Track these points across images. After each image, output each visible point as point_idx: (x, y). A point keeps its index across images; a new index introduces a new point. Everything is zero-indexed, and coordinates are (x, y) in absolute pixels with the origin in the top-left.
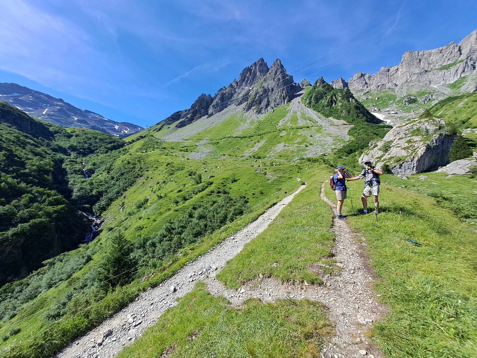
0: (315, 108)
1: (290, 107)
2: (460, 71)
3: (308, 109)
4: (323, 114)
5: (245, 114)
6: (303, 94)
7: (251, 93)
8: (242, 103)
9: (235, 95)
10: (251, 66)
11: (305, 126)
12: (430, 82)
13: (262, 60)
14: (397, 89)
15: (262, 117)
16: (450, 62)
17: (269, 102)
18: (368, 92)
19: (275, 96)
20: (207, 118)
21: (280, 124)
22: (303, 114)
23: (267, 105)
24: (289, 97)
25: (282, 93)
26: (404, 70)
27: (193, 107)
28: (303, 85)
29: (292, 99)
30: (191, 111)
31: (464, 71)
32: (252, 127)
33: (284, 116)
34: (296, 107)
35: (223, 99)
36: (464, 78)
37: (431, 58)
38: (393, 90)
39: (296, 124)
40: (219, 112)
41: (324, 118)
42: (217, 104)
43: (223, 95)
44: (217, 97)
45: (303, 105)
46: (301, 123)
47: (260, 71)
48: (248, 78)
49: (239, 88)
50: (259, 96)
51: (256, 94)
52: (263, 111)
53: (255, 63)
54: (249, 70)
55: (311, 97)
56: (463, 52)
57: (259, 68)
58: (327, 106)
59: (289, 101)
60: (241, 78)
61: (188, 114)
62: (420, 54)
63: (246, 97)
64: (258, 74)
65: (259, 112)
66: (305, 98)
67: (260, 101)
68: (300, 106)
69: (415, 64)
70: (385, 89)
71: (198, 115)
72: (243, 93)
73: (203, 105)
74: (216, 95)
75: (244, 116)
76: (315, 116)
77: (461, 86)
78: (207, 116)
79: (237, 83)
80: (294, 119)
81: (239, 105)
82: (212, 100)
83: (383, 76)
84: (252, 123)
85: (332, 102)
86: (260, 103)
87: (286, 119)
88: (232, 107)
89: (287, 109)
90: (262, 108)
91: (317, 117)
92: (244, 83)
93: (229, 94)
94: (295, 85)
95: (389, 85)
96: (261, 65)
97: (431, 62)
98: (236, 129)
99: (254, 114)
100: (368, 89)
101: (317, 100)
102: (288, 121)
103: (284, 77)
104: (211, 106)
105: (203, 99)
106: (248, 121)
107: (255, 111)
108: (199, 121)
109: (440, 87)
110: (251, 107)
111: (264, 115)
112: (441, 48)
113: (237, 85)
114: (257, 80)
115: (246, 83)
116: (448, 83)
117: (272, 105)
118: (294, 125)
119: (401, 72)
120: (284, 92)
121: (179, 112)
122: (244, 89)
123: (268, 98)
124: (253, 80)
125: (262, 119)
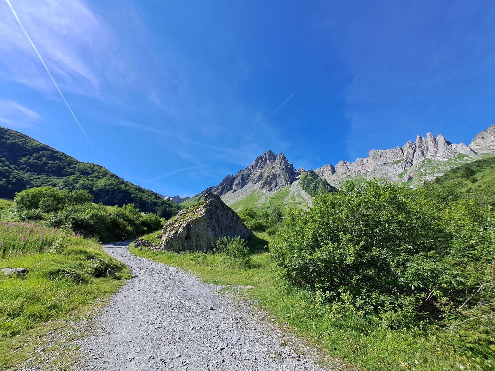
0: (307, 190)
1: (291, 188)
2: (404, 166)
3: (302, 190)
4: (310, 194)
5: (261, 191)
6: (300, 178)
7: (264, 176)
8: (257, 183)
9: (252, 176)
10: (263, 156)
11: (299, 202)
12: (388, 171)
13: (271, 151)
14: (368, 174)
15: (273, 193)
16: (398, 159)
17: (277, 183)
18: (349, 175)
19: (281, 179)
20: (233, 193)
21: (285, 200)
22: (299, 194)
23: (276, 186)
24: (290, 181)
25: (286, 178)
26: (372, 162)
27: (221, 184)
28: (300, 171)
29: (293, 182)
30: (220, 187)
31: (406, 166)
32: (267, 201)
33: (287, 195)
34: (295, 189)
35: (243, 179)
36: (406, 170)
37: (387, 155)
38: (365, 175)
39: (294, 201)
40: (241, 188)
41: (311, 197)
42: (239, 183)
43: (243, 176)
44: (238, 177)
45: (299, 187)
46: (297, 201)
47: (269, 159)
48: (261, 163)
49: (254, 170)
50: (270, 179)
51: (268, 178)
52: (273, 190)
53: (265, 153)
54: (261, 158)
55: (304, 183)
56: (405, 153)
57: (268, 157)
58: (313, 189)
59: (291, 183)
60: (255, 163)
61: (218, 189)
62: (380, 152)
63: (260, 178)
64: (267, 161)
65: (271, 190)
66: (301, 182)
67: (271, 182)
68: (298, 188)
69: (378, 158)
70: (360, 174)
71: (225, 190)
72: (258, 174)
73: (228, 183)
74: (237, 176)
75: (260, 193)
76: (306, 196)
77: (403, 177)
78: (232, 191)
79: (252, 166)
80: (293, 198)
81: (255, 183)
82: (234, 179)
83: (358, 164)
84: (267, 198)
85: (316, 187)
86: (271, 184)
87: (288, 197)
88: (250, 184)
89: (289, 190)
90: (272, 187)
91: (306, 197)
92: (257, 167)
93: (247, 175)
94: (294, 171)
95: (363, 171)
96: (270, 155)
97: (387, 158)
98: (257, 203)
99: (267, 192)
100: (350, 173)
101: (308, 185)
102: (290, 198)
103: (286, 167)
104: (234, 184)
105: (228, 179)
106: (264, 197)
107: (268, 189)
108: (226, 195)
109: (394, 175)
110: (265, 186)
111: (274, 192)
112: (392, 150)
113: (252, 168)
114: (267, 166)
115: (259, 167)
116: (398, 173)
117: (279, 186)
118: (293, 202)
119: (370, 163)
120: (287, 177)
121: (210, 188)
122: (258, 172)
123: (276, 181)
124: (264, 165)
125: (273, 196)
